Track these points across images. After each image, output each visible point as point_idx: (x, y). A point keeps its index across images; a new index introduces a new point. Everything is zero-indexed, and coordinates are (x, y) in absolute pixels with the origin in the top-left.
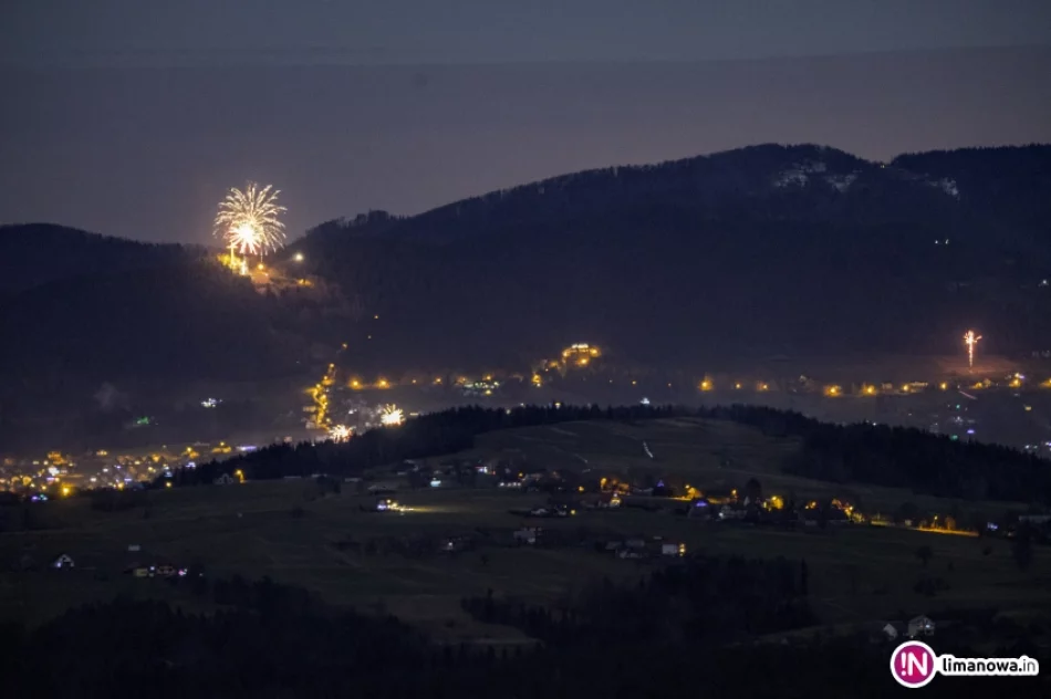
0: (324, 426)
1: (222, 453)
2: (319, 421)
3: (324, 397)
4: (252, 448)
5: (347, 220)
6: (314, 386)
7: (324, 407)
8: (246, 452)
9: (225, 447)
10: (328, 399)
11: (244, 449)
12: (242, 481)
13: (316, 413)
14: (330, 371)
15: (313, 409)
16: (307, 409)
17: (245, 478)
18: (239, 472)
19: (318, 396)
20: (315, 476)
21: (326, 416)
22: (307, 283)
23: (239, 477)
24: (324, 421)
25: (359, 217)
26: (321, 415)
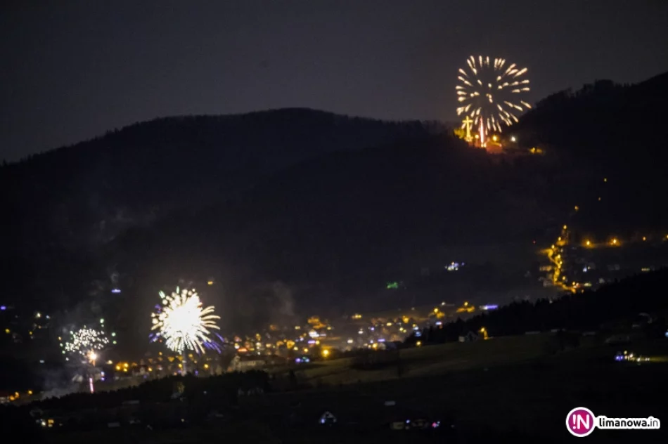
0: (560, 283)
1: (466, 312)
2: (556, 279)
3: (559, 256)
4: (494, 307)
5: (574, 91)
6: (549, 247)
7: (559, 267)
8: (489, 310)
9: (468, 306)
10: (562, 258)
11: (486, 308)
12: (486, 338)
13: (553, 272)
14: (563, 232)
15: (549, 269)
16: (544, 269)
17: (489, 335)
18: (483, 330)
19: (554, 256)
20: (554, 331)
21: (562, 274)
22: (539, 151)
23: (483, 334)
24: (560, 279)
25: (585, 87)
26: (557, 273)
